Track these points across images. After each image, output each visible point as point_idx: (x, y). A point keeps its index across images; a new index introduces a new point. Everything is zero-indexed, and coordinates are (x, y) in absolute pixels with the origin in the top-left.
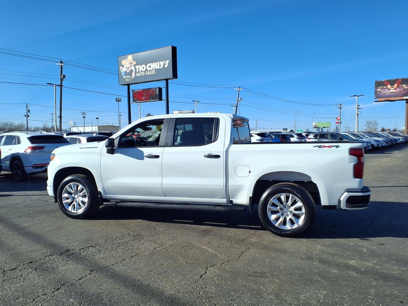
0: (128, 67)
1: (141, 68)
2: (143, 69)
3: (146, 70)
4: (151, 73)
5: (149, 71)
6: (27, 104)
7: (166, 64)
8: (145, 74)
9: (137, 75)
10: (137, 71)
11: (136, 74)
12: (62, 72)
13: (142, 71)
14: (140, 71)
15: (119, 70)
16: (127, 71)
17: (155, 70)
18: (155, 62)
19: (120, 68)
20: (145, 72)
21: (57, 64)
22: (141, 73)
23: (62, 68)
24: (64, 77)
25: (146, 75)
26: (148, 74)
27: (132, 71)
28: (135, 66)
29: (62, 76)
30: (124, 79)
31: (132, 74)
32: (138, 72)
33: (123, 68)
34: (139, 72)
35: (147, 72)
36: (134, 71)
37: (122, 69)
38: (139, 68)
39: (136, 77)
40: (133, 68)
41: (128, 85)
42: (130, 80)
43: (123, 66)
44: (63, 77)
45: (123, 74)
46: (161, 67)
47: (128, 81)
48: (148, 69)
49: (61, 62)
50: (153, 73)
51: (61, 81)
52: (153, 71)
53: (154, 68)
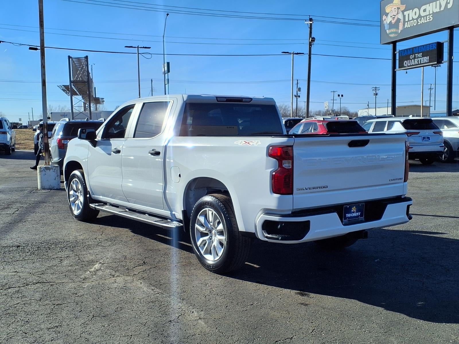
0: (394, 15)
1: (412, 14)
2: (415, 15)
3: (420, 16)
4: (426, 20)
5: (424, 17)
6: (297, 80)
7: (449, 3)
8: (418, 22)
9: (406, 26)
10: (407, 20)
11: (404, 25)
12: (311, 33)
13: (413, 19)
14: (411, 19)
15: (381, 21)
16: (392, 21)
17: (432, 15)
18: (433, 2)
19: (383, 18)
20: (417, 19)
21: (306, 23)
22: (411, 23)
23: (311, 28)
24: (313, 40)
25: (419, 24)
26: (421, 23)
27: (398, 20)
28: (403, 12)
29: (311, 38)
30: (388, 35)
31: (399, 25)
32: (407, 22)
33: (387, 17)
34: (409, 21)
35: (420, 20)
36: (402, 20)
37: (385, 20)
38: (409, 14)
39: (405, 30)
40: (400, 16)
41: (394, 43)
42: (396, 35)
43: (387, 15)
44: (311, 41)
45: (387, 27)
46: (442, 9)
47: (393, 37)
48: (423, 14)
49: (311, 20)
50: (429, 20)
51: (310, 46)
52: (429, 16)
53: (431, 12)
